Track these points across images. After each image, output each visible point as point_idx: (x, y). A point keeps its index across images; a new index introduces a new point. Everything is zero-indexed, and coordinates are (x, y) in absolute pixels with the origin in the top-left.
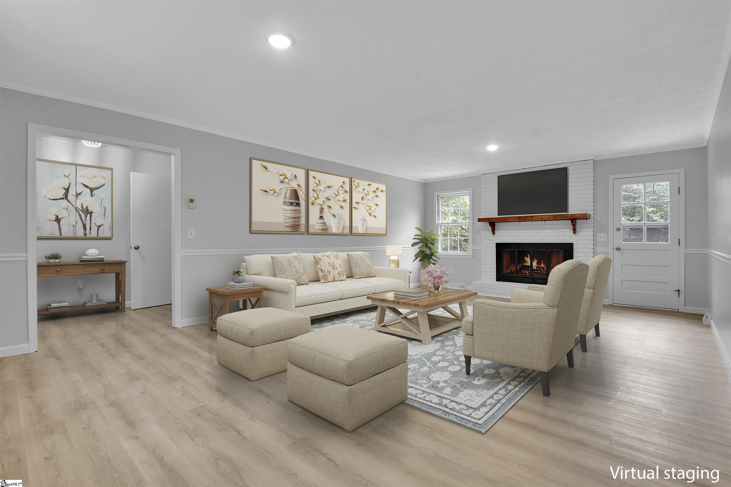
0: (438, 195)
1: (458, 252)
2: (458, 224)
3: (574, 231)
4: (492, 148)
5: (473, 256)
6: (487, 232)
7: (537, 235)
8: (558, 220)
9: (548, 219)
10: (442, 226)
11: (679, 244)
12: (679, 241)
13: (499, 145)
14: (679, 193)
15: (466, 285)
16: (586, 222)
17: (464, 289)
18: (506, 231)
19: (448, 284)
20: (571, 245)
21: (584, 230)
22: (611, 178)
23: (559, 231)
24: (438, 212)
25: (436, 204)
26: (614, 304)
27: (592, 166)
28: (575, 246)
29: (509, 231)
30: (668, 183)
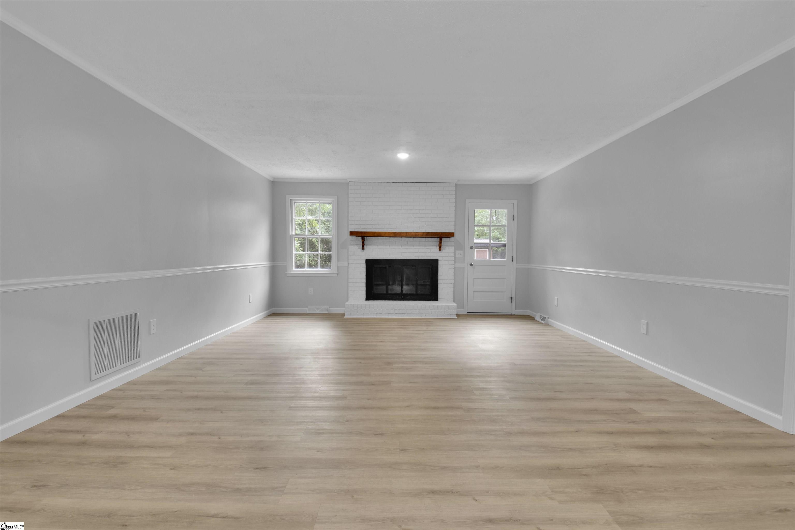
0: (291, 200)
1: (319, 270)
2: (318, 237)
3: (440, 248)
4: (403, 156)
5: (338, 274)
6: (355, 247)
7: (407, 251)
8: (425, 237)
9: (422, 236)
10: (295, 238)
11: (513, 261)
12: (513, 258)
13: (409, 154)
14: (514, 220)
15: (329, 308)
16: (449, 240)
17: (327, 312)
18: (377, 247)
19: (306, 309)
20: (437, 261)
21: (447, 248)
22: (467, 201)
23: (426, 247)
24: (291, 220)
25: (289, 210)
26: (468, 313)
27: (454, 189)
28: (440, 263)
29: (380, 247)
30: (506, 210)
